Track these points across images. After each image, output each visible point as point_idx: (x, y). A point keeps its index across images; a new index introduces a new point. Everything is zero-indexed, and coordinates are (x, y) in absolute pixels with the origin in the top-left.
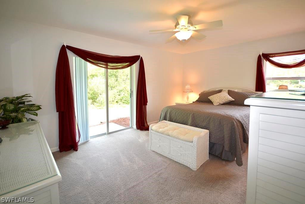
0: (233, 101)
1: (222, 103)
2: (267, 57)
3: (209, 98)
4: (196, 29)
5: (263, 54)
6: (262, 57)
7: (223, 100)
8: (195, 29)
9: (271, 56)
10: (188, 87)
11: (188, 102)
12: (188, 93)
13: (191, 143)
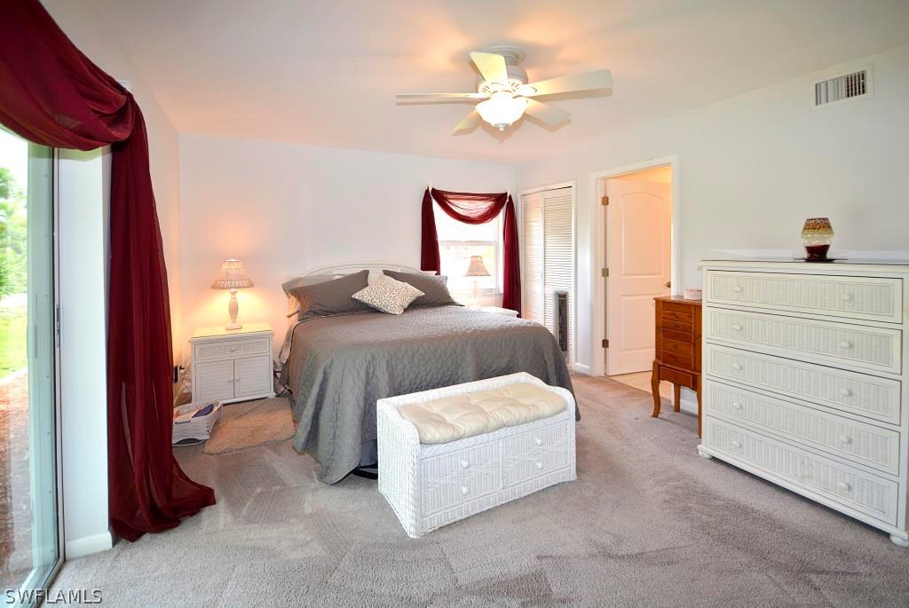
0: (423, 296)
4: (538, 94)
5: (433, 189)
6: (431, 196)
8: (533, 93)
9: (445, 196)
10: (233, 268)
11: (235, 326)
12: (233, 290)
13: (565, 413)
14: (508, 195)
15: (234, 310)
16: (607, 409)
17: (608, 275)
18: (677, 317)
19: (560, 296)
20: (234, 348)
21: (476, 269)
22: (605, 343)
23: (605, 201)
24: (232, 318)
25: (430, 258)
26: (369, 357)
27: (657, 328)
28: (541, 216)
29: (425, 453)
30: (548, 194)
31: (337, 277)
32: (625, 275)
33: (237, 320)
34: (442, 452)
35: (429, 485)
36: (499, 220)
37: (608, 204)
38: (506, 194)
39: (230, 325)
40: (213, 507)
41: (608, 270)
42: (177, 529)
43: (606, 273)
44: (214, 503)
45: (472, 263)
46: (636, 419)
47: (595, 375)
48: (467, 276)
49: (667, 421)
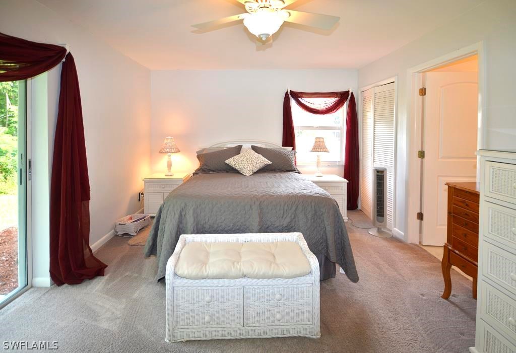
0: (270, 164)
1: (256, 170)
2: (296, 95)
3: (227, 162)
5: (291, 92)
6: (290, 96)
7: (258, 165)
9: (300, 95)
10: (169, 141)
11: (169, 174)
12: (169, 154)
13: (308, 278)
14: (350, 92)
15: (170, 165)
16: (398, 277)
17: (424, 157)
18: (467, 205)
19: (378, 172)
20: (163, 186)
21: (319, 147)
22: (420, 216)
23: (423, 92)
24: (168, 169)
25: (289, 138)
26: (183, 205)
27: (449, 213)
28: (372, 107)
29: (176, 283)
30: (378, 90)
31: (225, 148)
32: (443, 158)
33: (171, 170)
34: (190, 285)
35: (181, 307)
36: (343, 111)
37: (425, 94)
38: (349, 91)
39: (167, 173)
40: (102, 277)
41: (424, 152)
42: (78, 286)
43: (422, 154)
44: (103, 275)
45: (316, 142)
46: (423, 295)
47: (409, 242)
48: (311, 151)
49: (457, 306)
